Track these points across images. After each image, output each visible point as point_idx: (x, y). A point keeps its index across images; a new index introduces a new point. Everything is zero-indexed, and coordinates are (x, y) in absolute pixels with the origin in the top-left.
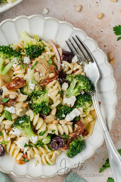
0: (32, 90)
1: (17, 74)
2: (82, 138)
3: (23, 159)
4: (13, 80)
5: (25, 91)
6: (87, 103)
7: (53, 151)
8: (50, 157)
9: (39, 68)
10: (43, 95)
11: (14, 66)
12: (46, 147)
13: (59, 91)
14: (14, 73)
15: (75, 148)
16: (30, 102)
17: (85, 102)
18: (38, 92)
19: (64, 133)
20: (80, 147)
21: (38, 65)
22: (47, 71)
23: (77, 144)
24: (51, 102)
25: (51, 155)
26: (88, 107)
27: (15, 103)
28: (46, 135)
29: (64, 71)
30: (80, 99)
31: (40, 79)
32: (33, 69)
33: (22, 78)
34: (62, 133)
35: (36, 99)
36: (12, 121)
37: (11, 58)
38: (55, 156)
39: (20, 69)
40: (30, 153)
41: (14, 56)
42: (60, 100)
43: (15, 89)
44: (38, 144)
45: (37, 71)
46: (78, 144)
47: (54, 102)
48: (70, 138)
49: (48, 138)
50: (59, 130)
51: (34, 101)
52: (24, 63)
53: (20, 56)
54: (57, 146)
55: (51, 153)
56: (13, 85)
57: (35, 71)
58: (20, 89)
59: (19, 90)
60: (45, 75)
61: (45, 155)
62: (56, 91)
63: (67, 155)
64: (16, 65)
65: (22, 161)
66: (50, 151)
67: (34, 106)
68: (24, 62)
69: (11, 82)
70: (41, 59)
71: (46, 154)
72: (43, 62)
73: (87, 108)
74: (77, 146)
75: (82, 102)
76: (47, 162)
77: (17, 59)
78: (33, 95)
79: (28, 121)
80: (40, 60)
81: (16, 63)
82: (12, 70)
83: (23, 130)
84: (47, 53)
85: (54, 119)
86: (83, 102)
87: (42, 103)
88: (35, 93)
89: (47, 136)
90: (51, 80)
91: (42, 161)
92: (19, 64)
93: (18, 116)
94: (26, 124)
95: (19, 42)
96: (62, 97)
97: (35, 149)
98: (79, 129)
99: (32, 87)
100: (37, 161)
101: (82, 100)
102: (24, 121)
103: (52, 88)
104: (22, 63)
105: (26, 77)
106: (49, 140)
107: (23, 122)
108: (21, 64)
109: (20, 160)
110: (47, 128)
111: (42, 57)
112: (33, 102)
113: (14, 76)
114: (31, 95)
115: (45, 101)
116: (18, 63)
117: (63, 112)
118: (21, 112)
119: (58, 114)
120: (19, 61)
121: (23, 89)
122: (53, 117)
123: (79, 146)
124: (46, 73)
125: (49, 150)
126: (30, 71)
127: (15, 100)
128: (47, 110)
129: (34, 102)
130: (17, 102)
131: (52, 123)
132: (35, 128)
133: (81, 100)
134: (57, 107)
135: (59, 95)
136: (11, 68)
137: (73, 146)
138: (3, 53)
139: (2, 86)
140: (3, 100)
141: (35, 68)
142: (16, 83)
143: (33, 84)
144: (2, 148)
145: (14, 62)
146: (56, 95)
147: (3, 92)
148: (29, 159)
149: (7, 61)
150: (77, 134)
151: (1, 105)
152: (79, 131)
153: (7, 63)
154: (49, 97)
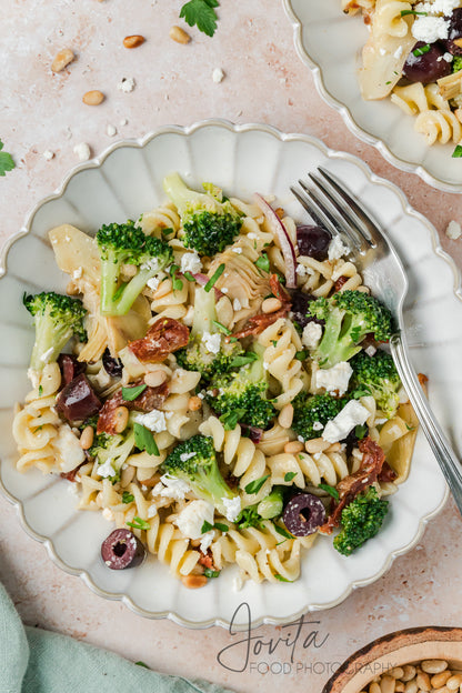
0: (214, 355)
1: (163, 308)
2: (378, 492)
3: (200, 570)
4: (153, 329)
6: (387, 381)
7: (293, 538)
8: (283, 556)
9: (228, 283)
10: (247, 366)
11: (152, 283)
12: (271, 528)
13: (298, 352)
14: (154, 306)
15: (361, 525)
16: (211, 393)
17: (381, 380)
18: (232, 360)
19: (323, 480)
20: (374, 519)
21: (226, 275)
22: (254, 293)
23: (367, 510)
24: (275, 389)
25: (287, 549)
26: (392, 393)
27: (163, 398)
28: (266, 489)
29: (307, 287)
30: (363, 370)
31: (236, 320)
32: (213, 290)
33: (180, 319)
34: (317, 481)
35: (226, 381)
36: (158, 454)
37: (141, 259)
38: (298, 553)
39: (171, 292)
40: (222, 551)
41: (148, 252)
42: (302, 377)
43: (161, 354)
44: (243, 520)
45: (224, 295)
46: (370, 510)
47: (285, 385)
48: (342, 494)
49: (272, 501)
50: (305, 473)
51: (220, 389)
52: (181, 273)
53: (167, 253)
54: (304, 524)
55: (285, 546)
56: (153, 343)
57: (219, 294)
58: (177, 353)
59: (172, 358)
60: (250, 305)
61: (268, 552)
62: (289, 351)
63: (336, 547)
64: (157, 281)
65: (197, 578)
66: (284, 538)
67: (223, 405)
68: (182, 270)
69: (147, 336)
70: (233, 256)
71: (270, 549)
72: (241, 265)
73: (387, 397)
74: (367, 516)
75: (370, 378)
76: (277, 575)
77: (159, 261)
78: (218, 371)
79: (207, 453)
80: (230, 261)
81: (156, 276)
82: (147, 297)
83: (193, 480)
84: (250, 236)
85: (287, 440)
86: (373, 380)
87: (249, 393)
88: (222, 362)
89: (270, 494)
90: (269, 318)
91: (259, 572)
92: (167, 278)
93: (176, 438)
94: (203, 461)
95: (161, 210)
96: (306, 368)
97: (234, 535)
98: (368, 465)
99: (211, 346)
100: (243, 571)
101: (370, 372)
102: (195, 453)
103: (275, 343)
104: (175, 273)
105: (190, 316)
106: (279, 504)
107: (192, 458)
108: (174, 276)
109: (193, 574)
110: (268, 468)
111: (235, 250)
112: (218, 393)
113: (154, 314)
114: (210, 369)
115: (256, 385)
116: (162, 276)
117: (316, 415)
118: (184, 426)
119: (299, 423)
120: (167, 266)
121: (185, 355)
122: (284, 432)
123: (371, 517)
124: (251, 297)
125: (279, 537)
126: (202, 297)
127: (162, 389)
128: (265, 413)
129: (223, 391)
130: (171, 396)
131: (283, 451)
132: (231, 473)
133: (366, 375)
134: (294, 402)
135: (298, 364)
136: (144, 290)
137: (354, 520)
138: (113, 245)
139: (118, 350)
140: (125, 391)
141: (217, 284)
142: (162, 335)
143: (214, 336)
144: (133, 541)
145: (152, 273)
146: (290, 366)
147: (122, 366)
148: (220, 568)
149: (129, 269)
150: (364, 481)
151: (121, 409)
152: (368, 470)
153: (130, 275)
154: (267, 371)
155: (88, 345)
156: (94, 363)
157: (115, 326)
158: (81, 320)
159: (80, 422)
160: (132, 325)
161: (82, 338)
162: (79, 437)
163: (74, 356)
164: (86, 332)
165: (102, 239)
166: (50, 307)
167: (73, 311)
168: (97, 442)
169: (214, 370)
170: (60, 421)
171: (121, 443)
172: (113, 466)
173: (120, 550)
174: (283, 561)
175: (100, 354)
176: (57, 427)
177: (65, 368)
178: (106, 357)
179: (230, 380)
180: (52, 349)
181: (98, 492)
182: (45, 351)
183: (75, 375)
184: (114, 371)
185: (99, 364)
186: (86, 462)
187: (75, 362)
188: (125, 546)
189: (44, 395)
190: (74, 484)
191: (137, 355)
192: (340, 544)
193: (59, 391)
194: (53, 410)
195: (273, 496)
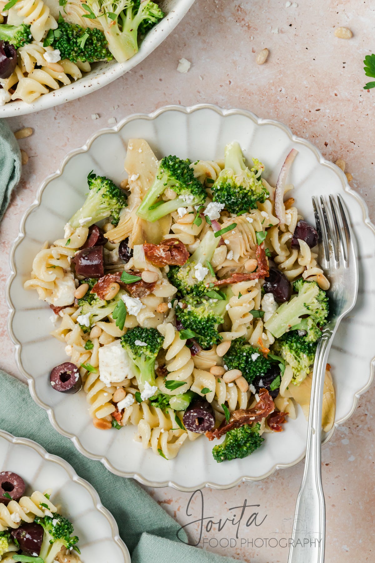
0: (197, 281)
1: (180, 232)
2: (261, 429)
3: (110, 419)
4: (166, 242)
5: (181, 276)
6: (305, 356)
7: (184, 429)
8: (170, 439)
9: (231, 238)
10: (215, 301)
11: (182, 211)
12: (172, 416)
13: (254, 310)
14: (174, 227)
15: (239, 446)
16: (181, 305)
17: (301, 354)
18: (208, 291)
19: (226, 403)
20: (250, 447)
21: (233, 232)
22: (246, 253)
23: (248, 438)
24: (227, 326)
25: (177, 435)
26: (305, 367)
27: (148, 292)
28: (183, 389)
29: (283, 266)
30: (292, 342)
31: (224, 265)
32: (219, 238)
33: (187, 245)
34: (221, 401)
35: (195, 302)
36: (122, 329)
37: (183, 191)
38: (181, 443)
39: (190, 224)
40: (132, 414)
41: (190, 190)
42: (248, 328)
43: (162, 262)
44: (156, 401)
45: (225, 244)
46: (250, 439)
47: (234, 327)
48: (232, 420)
49: (183, 399)
50: (217, 393)
51: (189, 306)
52: (203, 214)
53: (203, 196)
54: (196, 426)
55: (176, 432)
56: (161, 252)
57: (222, 243)
58: (172, 267)
59: (167, 269)
60: (239, 260)
61: (162, 431)
62: (248, 306)
63: (213, 453)
64: (185, 211)
65: (105, 423)
66: (178, 426)
67: (186, 317)
68: (205, 212)
69: (160, 244)
70: (245, 222)
71: (165, 430)
72: (247, 230)
73: (301, 369)
74: (246, 443)
75: (294, 350)
76: (160, 450)
77: (194, 199)
78: (194, 293)
79: (154, 349)
80: (241, 224)
81: (187, 208)
82: (173, 218)
83: (135, 359)
84: (263, 214)
85: (215, 363)
86: (296, 352)
87: (208, 320)
88: (200, 289)
89: (184, 394)
90: (243, 277)
91: (149, 441)
92: (193, 213)
93: (139, 324)
94: (148, 353)
95: (213, 164)
96: (254, 323)
97: (145, 408)
98: (260, 408)
99: (199, 274)
100: (138, 435)
101: (297, 345)
102: (146, 345)
103: (240, 295)
104: (200, 213)
105: (194, 246)
106: (187, 404)
107: (142, 347)
108: (198, 214)
109: (104, 420)
110: (192, 376)
111: (248, 219)
112: (186, 307)
113: (171, 232)
114: (189, 289)
115: (216, 317)
116: (190, 209)
117: (244, 358)
118: (149, 318)
119: (230, 357)
120: (197, 205)
121: (178, 271)
122: (215, 357)
123: (248, 445)
124: (242, 256)
125: (175, 425)
126: (210, 239)
127: (150, 286)
128: (211, 338)
129: (190, 308)
130: (151, 295)
131: (208, 370)
132: (165, 365)
133: (292, 346)
134: (235, 342)
135: (251, 317)
136: (173, 212)
137: (236, 441)
138: (170, 173)
139: (135, 243)
140: (125, 274)
141: (225, 235)
142: (170, 250)
143: (204, 269)
144: (77, 375)
145: (185, 204)
146: (244, 316)
147: (132, 256)
148: (124, 424)
149: (170, 194)
150: (251, 419)
151: (116, 285)
152: (258, 412)
153: (169, 198)
154: (227, 312)
155: (116, 229)
156: (114, 243)
157: (141, 226)
158: (120, 209)
159: (82, 277)
160: (153, 231)
161: (115, 222)
162: (77, 287)
163: (102, 231)
164: (119, 219)
165: (165, 164)
166: (105, 189)
167: (118, 201)
168: (88, 297)
169: (192, 291)
170: (69, 269)
171: (103, 307)
172: (90, 319)
173: (64, 378)
174: (169, 442)
175: (121, 240)
176: (65, 272)
177: (92, 236)
178: (124, 243)
179: (199, 303)
180: (90, 218)
181: (70, 330)
182: (85, 217)
183: (97, 244)
184: (124, 255)
185: (117, 246)
186: (72, 306)
187: (101, 236)
188: (69, 376)
189: (69, 246)
190: (56, 316)
191: (146, 254)
192: (218, 452)
193: (80, 249)
194: (69, 259)
195: (186, 395)
